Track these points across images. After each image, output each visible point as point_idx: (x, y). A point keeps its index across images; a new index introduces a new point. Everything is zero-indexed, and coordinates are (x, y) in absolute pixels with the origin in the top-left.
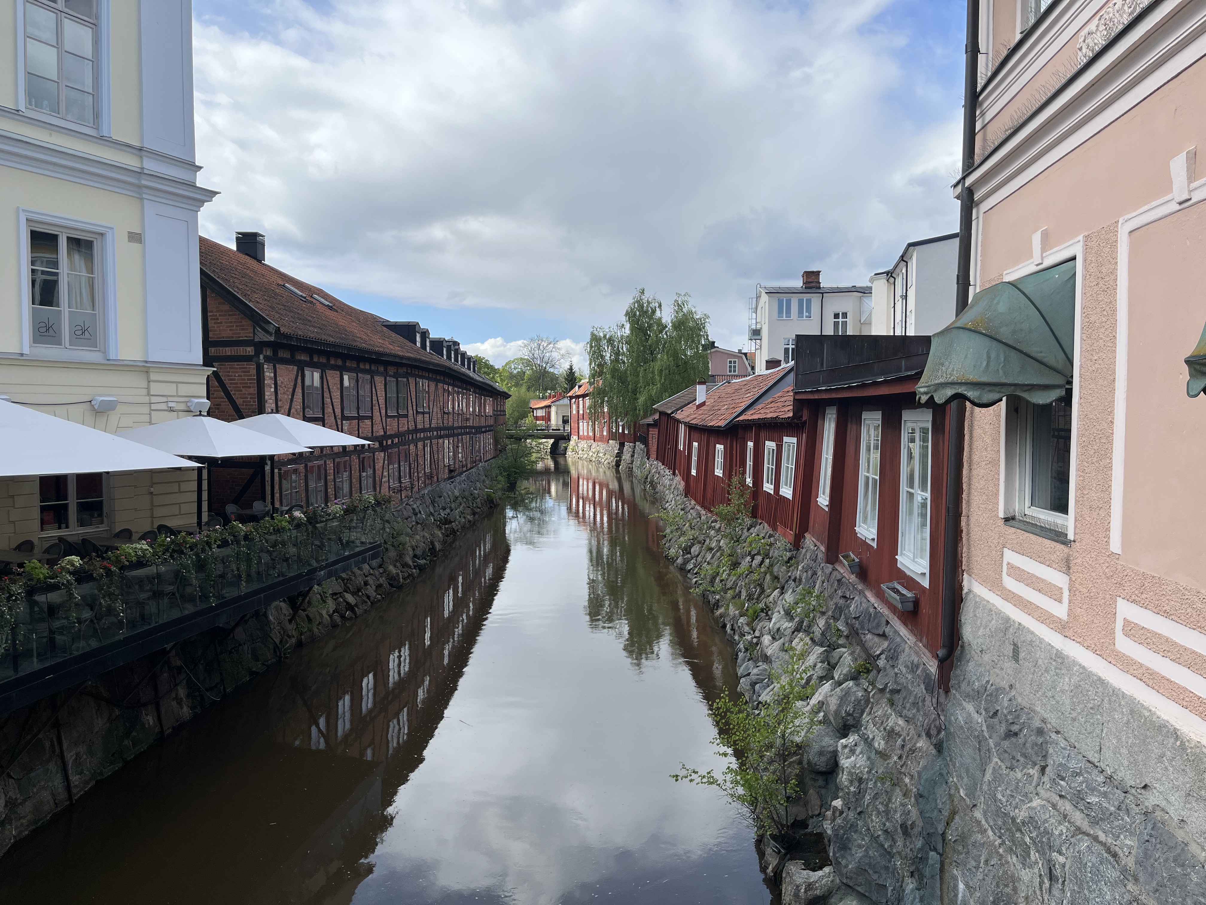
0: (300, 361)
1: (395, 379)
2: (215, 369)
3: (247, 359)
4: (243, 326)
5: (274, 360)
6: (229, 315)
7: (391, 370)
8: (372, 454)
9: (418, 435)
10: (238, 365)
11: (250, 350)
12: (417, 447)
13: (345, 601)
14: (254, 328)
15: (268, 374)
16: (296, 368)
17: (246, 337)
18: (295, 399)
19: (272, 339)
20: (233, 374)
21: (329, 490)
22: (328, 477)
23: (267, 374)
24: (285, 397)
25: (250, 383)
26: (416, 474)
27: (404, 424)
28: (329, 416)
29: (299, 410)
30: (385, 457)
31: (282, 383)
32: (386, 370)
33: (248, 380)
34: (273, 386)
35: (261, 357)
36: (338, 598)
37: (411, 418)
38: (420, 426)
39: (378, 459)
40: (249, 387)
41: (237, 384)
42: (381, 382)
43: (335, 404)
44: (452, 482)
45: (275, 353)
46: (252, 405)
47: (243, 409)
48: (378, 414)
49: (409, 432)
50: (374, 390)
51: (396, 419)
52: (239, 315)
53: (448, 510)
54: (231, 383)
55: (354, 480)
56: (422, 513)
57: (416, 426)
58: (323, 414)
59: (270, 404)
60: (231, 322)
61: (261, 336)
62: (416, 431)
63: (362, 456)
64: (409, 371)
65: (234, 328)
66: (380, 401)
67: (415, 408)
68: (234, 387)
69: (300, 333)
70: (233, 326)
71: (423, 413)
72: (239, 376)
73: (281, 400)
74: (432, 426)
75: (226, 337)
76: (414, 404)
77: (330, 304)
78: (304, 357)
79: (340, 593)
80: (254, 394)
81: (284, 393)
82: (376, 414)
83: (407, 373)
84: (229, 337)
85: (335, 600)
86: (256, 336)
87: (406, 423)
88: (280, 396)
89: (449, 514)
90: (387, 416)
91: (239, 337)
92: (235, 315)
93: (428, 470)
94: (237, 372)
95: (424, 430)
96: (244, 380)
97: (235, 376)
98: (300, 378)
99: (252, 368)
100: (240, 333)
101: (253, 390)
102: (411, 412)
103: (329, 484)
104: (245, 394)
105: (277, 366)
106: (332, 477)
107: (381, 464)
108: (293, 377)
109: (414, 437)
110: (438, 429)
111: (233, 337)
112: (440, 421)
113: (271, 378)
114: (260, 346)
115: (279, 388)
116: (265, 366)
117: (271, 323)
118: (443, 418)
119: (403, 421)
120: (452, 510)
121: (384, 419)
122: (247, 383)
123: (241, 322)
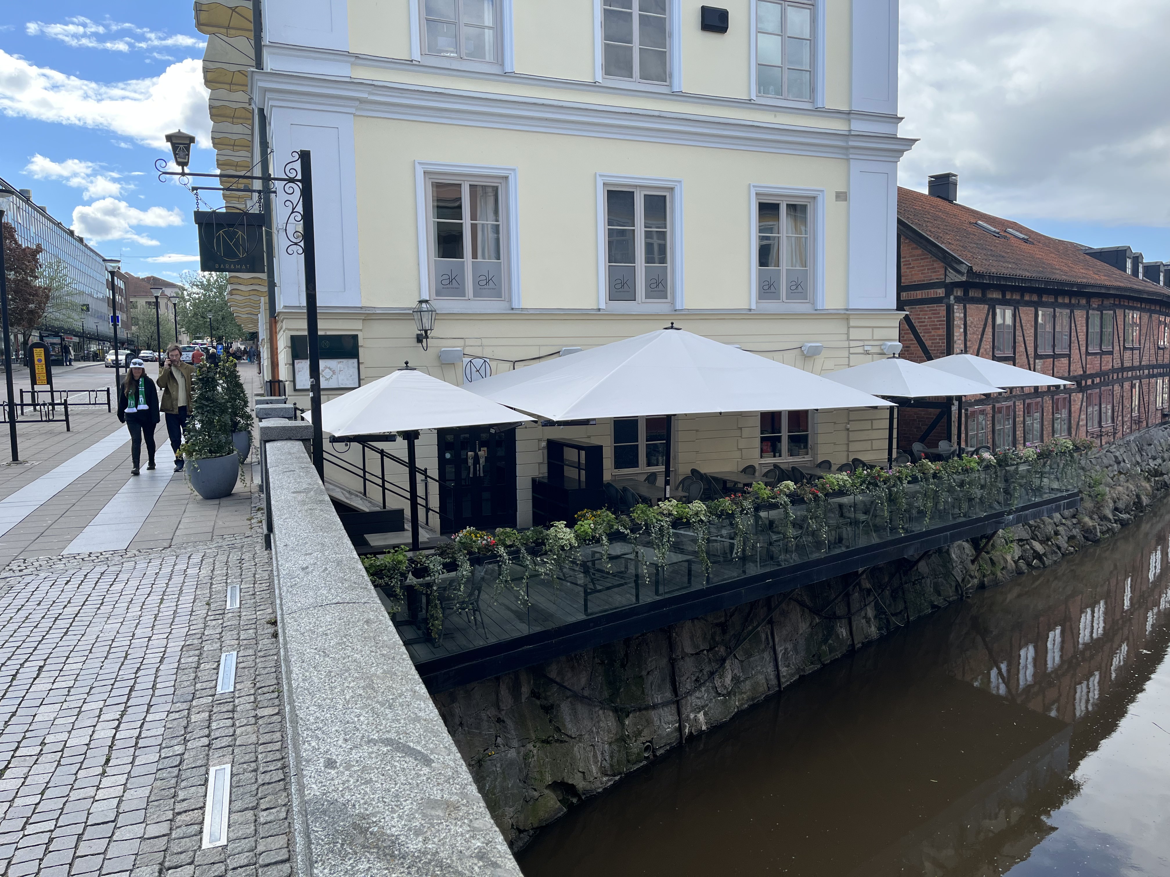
0: (992, 299)
1: (1099, 312)
2: (908, 313)
3: (937, 300)
4: (935, 268)
5: (965, 300)
6: (922, 259)
7: (1095, 303)
8: (1067, 396)
9: (1125, 373)
10: (928, 307)
11: (941, 292)
12: (1122, 387)
13: (1032, 548)
14: (946, 269)
15: (958, 314)
16: (987, 306)
17: (937, 279)
18: (984, 339)
19: (964, 279)
20: (923, 317)
21: (1017, 433)
22: (1017, 419)
23: (957, 315)
24: (973, 337)
25: (940, 325)
26: (1120, 418)
27: (1108, 362)
28: (1020, 356)
29: (988, 350)
30: (1083, 399)
31: (972, 323)
32: (1088, 302)
33: (938, 321)
34: (962, 326)
35: (952, 298)
36: (1024, 545)
37: (1116, 354)
38: (1127, 364)
39: (1075, 401)
40: (939, 329)
41: (926, 326)
42: (1082, 317)
43: (1027, 342)
44: (1166, 428)
45: (966, 293)
46: (941, 346)
47: (931, 350)
48: (1078, 351)
49: (1113, 370)
50: (1073, 325)
51: (1099, 357)
52: (931, 257)
53: (1159, 461)
54: (920, 326)
55: (1045, 423)
56: (1127, 462)
57: (1122, 364)
58: (1014, 353)
59: (959, 345)
60: (923, 266)
61: (953, 277)
62: (1123, 369)
63: (1056, 397)
64: (1117, 303)
65: (926, 271)
66: (1079, 337)
67: (1122, 344)
68: (923, 330)
69: (993, 270)
70: (925, 269)
71: (1132, 349)
72: (929, 318)
73: (969, 341)
74: (1143, 363)
75: (918, 281)
76: (1122, 339)
77: (1026, 237)
78: (996, 295)
79: (1027, 540)
80: (944, 335)
81: (974, 333)
82: (1075, 353)
83: (1114, 304)
84: (920, 281)
85: (1021, 546)
86: (947, 277)
87: (1111, 360)
88: (969, 336)
89: (1160, 465)
90: (1087, 353)
91: (931, 280)
92: (927, 258)
93: (1135, 414)
94: (926, 315)
95: (1132, 368)
96: (934, 321)
97: (925, 318)
98: (990, 316)
99: (942, 310)
100: (931, 276)
101: (943, 332)
102: (1117, 348)
103: (1018, 426)
104: (934, 336)
105: (967, 306)
106: (1022, 419)
107: (1078, 407)
108: (984, 316)
109: (1120, 376)
110: (1150, 367)
111: (924, 281)
112: (1153, 358)
113: (960, 319)
114: (950, 287)
115: (968, 328)
116: (955, 307)
117: (963, 263)
118: (1157, 354)
119: (1107, 358)
120: (1164, 461)
121: (1083, 357)
122: (936, 325)
123: (933, 265)
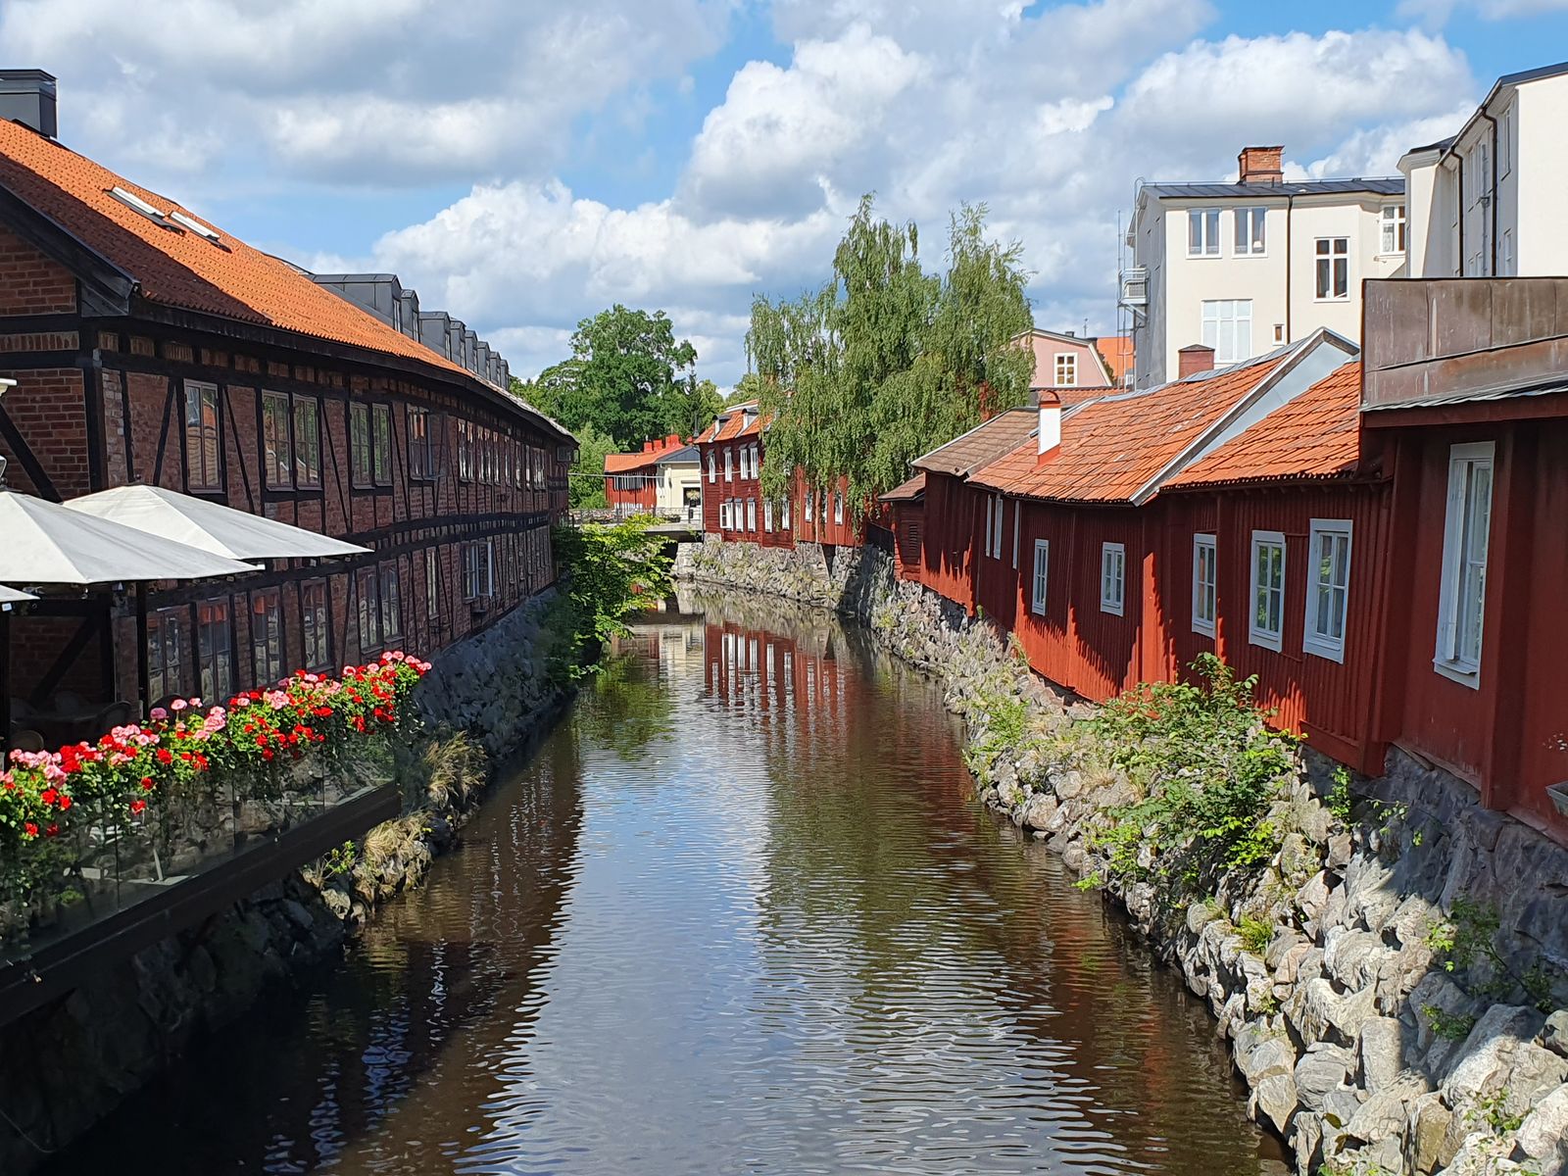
0: (174, 363)
1: (366, 406)
2: (13, 382)
3: (65, 359)
4: (51, 283)
5: (120, 361)
6: (18, 258)
7: (358, 384)
8: (324, 580)
9: (414, 532)
10: (40, 374)
11: (69, 339)
12: (411, 561)
14: (79, 286)
15: (111, 394)
16: (166, 379)
17: (57, 308)
18: (166, 454)
19: (125, 311)
20: (30, 397)
21: (241, 664)
22: (238, 634)
23: (108, 394)
24: (145, 449)
25: (71, 416)
26: (411, 623)
27: (386, 509)
28: (235, 493)
29: (175, 479)
30: (350, 585)
31: (139, 415)
32: (347, 383)
33: (66, 408)
34: (121, 422)
35: (96, 354)
37: (398, 494)
38: (416, 515)
39: (337, 590)
40: (70, 426)
41: (38, 418)
42: (338, 414)
43: (247, 464)
44: (480, 641)
45: (124, 345)
46: (77, 468)
47: (54, 477)
48: (335, 485)
49: (397, 527)
50: (324, 430)
51: (370, 498)
52: (41, 256)
54: (24, 418)
55: (290, 640)
57: (408, 512)
58: (225, 488)
59: (116, 465)
60: (22, 275)
61: (95, 306)
62: (410, 524)
63: (304, 583)
64: (393, 388)
65: (31, 288)
66: (337, 456)
67: (405, 474)
68: (32, 427)
69: (181, 299)
70: (27, 284)
71: (421, 484)
72: (44, 400)
73: (137, 456)
74: (439, 512)
75: (12, 311)
76: (404, 462)
77: (214, 235)
78: (182, 354)
80: (81, 442)
81: (145, 439)
82: (331, 487)
83: (389, 391)
84: (18, 310)
86: (84, 305)
87: (390, 506)
88: (136, 446)
90: (353, 492)
91: (43, 309)
92: (32, 257)
93: (432, 612)
94: (38, 391)
95: (423, 523)
96: (56, 409)
97: (34, 400)
98: (174, 402)
99: (76, 384)
100: (43, 301)
101: (80, 433)
102: (398, 481)
103: (240, 648)
104: (59, 442)
105: (128, 375)
106: (246, 632)
107: (344, 603)
108: (162, 401)
109: (407, 538)
110: (450, 520)
111: (26, 310)
112: (453, 503)
113: (117, 404)
114: (88, 329)
115: (133, 427)
116: (105, 377)
117: (121, 275)
118: (458, 494)
119: (384, 500)
121: (346, 497)
122: (63, 417)
123: (46, 274)
